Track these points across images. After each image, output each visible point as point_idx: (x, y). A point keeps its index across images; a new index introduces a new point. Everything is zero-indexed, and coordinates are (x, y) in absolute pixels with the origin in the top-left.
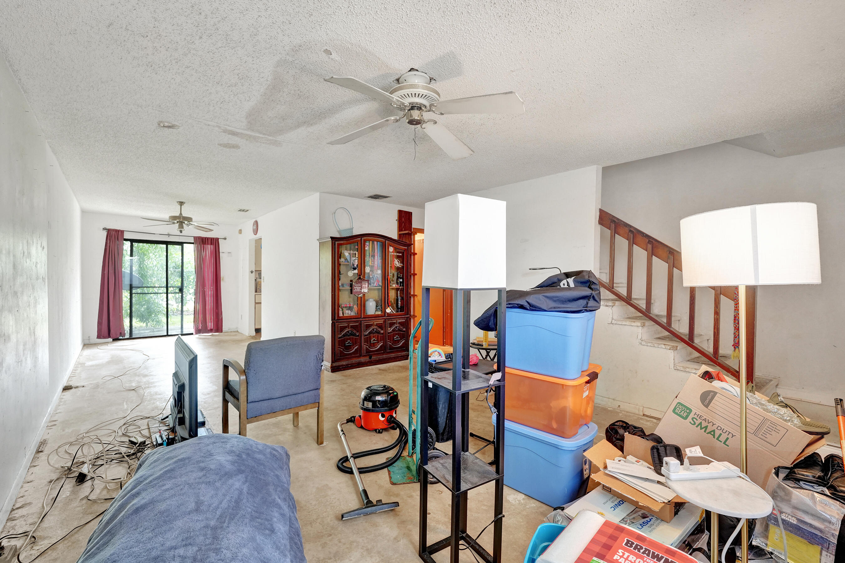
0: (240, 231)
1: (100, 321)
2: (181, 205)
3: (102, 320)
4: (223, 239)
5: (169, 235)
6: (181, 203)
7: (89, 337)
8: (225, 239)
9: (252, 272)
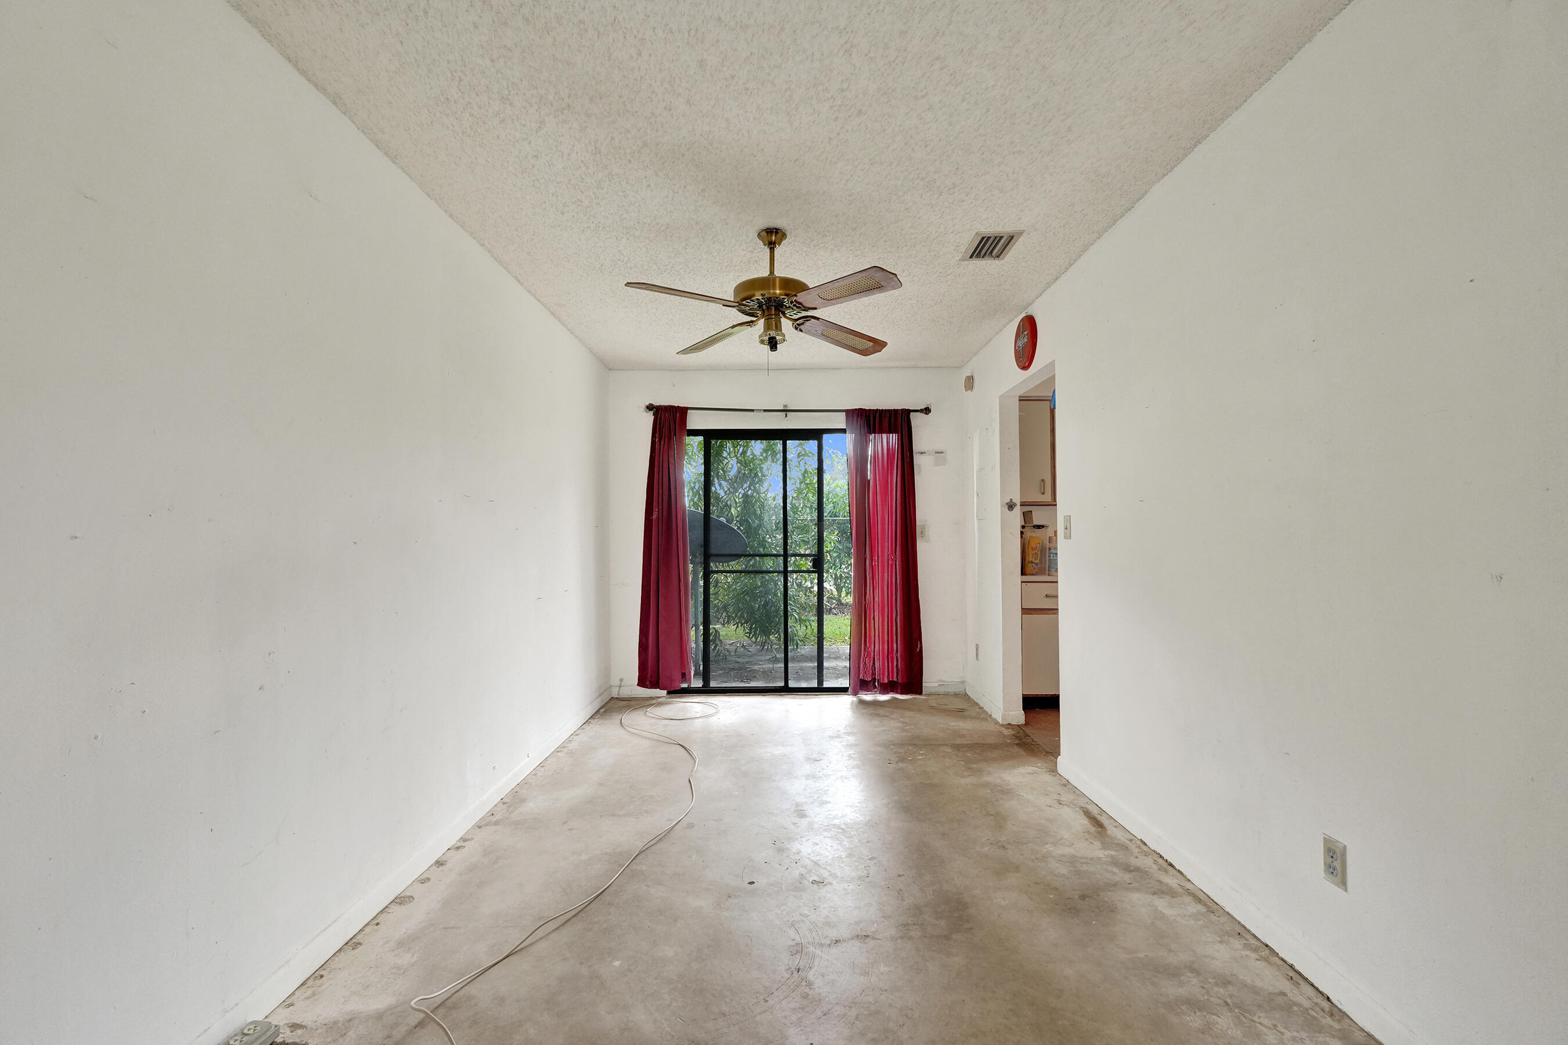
0: (970, 383)
1: (644, 640)
2: (772, 245)
3: (647, 640)
4: (921, 411)
5: (786, 411)
6: (772, 237)
7: (621, 680)
8: (927, 411)
9: (1011, 506)
